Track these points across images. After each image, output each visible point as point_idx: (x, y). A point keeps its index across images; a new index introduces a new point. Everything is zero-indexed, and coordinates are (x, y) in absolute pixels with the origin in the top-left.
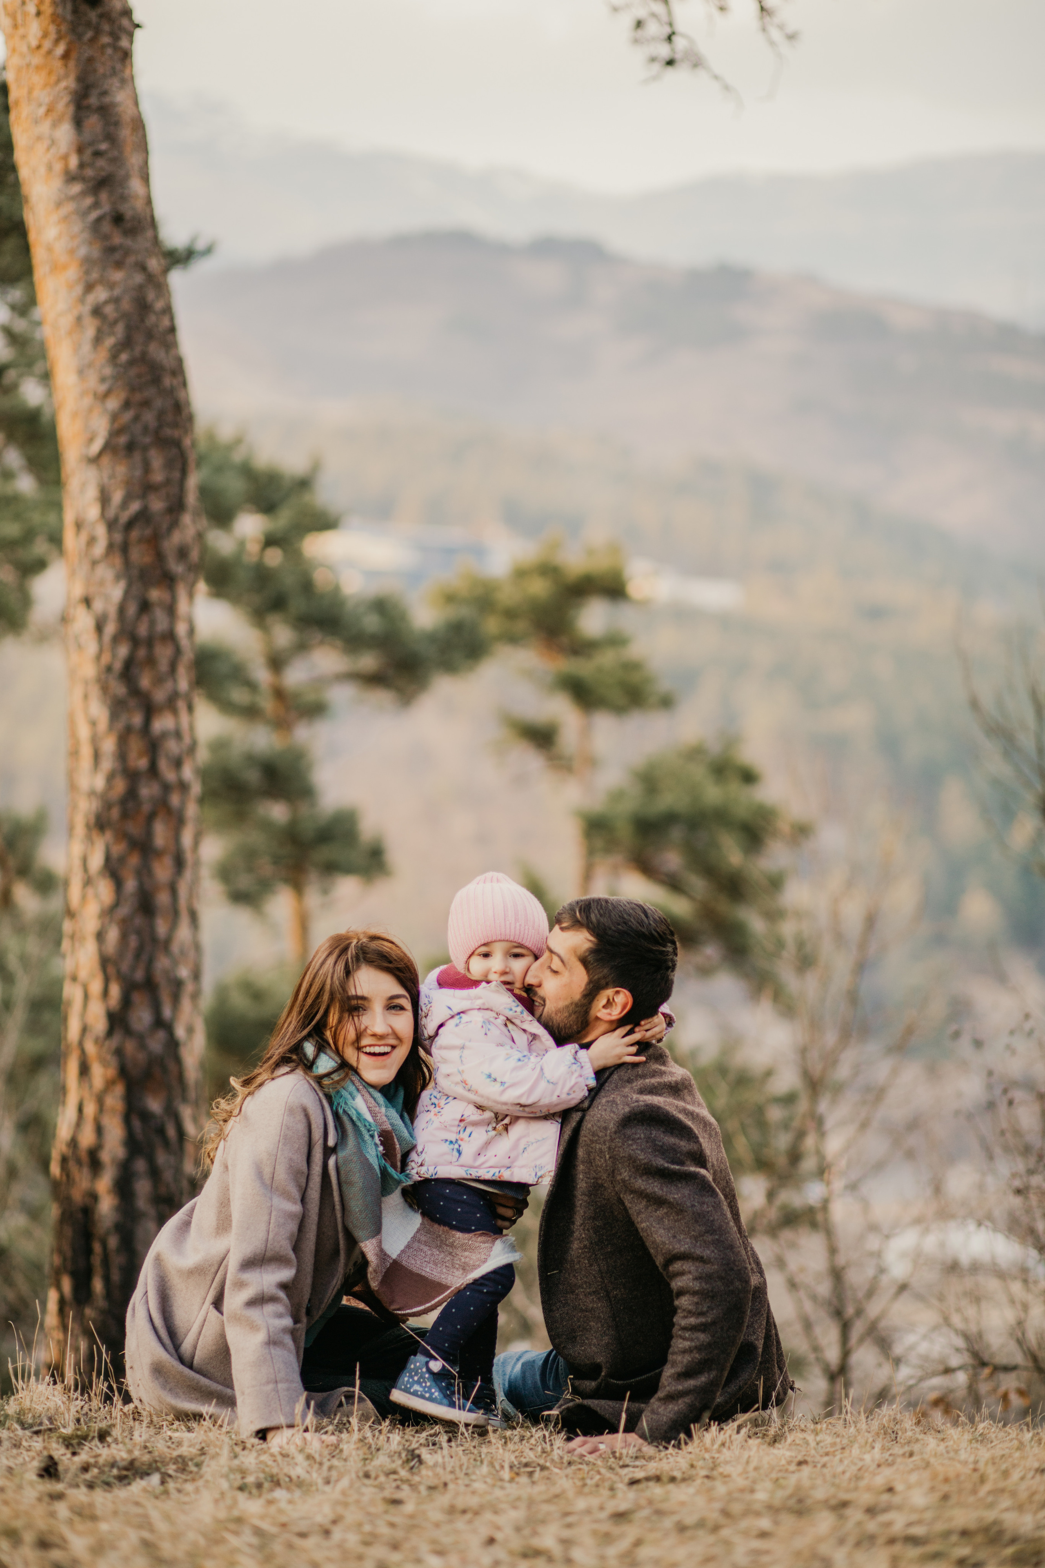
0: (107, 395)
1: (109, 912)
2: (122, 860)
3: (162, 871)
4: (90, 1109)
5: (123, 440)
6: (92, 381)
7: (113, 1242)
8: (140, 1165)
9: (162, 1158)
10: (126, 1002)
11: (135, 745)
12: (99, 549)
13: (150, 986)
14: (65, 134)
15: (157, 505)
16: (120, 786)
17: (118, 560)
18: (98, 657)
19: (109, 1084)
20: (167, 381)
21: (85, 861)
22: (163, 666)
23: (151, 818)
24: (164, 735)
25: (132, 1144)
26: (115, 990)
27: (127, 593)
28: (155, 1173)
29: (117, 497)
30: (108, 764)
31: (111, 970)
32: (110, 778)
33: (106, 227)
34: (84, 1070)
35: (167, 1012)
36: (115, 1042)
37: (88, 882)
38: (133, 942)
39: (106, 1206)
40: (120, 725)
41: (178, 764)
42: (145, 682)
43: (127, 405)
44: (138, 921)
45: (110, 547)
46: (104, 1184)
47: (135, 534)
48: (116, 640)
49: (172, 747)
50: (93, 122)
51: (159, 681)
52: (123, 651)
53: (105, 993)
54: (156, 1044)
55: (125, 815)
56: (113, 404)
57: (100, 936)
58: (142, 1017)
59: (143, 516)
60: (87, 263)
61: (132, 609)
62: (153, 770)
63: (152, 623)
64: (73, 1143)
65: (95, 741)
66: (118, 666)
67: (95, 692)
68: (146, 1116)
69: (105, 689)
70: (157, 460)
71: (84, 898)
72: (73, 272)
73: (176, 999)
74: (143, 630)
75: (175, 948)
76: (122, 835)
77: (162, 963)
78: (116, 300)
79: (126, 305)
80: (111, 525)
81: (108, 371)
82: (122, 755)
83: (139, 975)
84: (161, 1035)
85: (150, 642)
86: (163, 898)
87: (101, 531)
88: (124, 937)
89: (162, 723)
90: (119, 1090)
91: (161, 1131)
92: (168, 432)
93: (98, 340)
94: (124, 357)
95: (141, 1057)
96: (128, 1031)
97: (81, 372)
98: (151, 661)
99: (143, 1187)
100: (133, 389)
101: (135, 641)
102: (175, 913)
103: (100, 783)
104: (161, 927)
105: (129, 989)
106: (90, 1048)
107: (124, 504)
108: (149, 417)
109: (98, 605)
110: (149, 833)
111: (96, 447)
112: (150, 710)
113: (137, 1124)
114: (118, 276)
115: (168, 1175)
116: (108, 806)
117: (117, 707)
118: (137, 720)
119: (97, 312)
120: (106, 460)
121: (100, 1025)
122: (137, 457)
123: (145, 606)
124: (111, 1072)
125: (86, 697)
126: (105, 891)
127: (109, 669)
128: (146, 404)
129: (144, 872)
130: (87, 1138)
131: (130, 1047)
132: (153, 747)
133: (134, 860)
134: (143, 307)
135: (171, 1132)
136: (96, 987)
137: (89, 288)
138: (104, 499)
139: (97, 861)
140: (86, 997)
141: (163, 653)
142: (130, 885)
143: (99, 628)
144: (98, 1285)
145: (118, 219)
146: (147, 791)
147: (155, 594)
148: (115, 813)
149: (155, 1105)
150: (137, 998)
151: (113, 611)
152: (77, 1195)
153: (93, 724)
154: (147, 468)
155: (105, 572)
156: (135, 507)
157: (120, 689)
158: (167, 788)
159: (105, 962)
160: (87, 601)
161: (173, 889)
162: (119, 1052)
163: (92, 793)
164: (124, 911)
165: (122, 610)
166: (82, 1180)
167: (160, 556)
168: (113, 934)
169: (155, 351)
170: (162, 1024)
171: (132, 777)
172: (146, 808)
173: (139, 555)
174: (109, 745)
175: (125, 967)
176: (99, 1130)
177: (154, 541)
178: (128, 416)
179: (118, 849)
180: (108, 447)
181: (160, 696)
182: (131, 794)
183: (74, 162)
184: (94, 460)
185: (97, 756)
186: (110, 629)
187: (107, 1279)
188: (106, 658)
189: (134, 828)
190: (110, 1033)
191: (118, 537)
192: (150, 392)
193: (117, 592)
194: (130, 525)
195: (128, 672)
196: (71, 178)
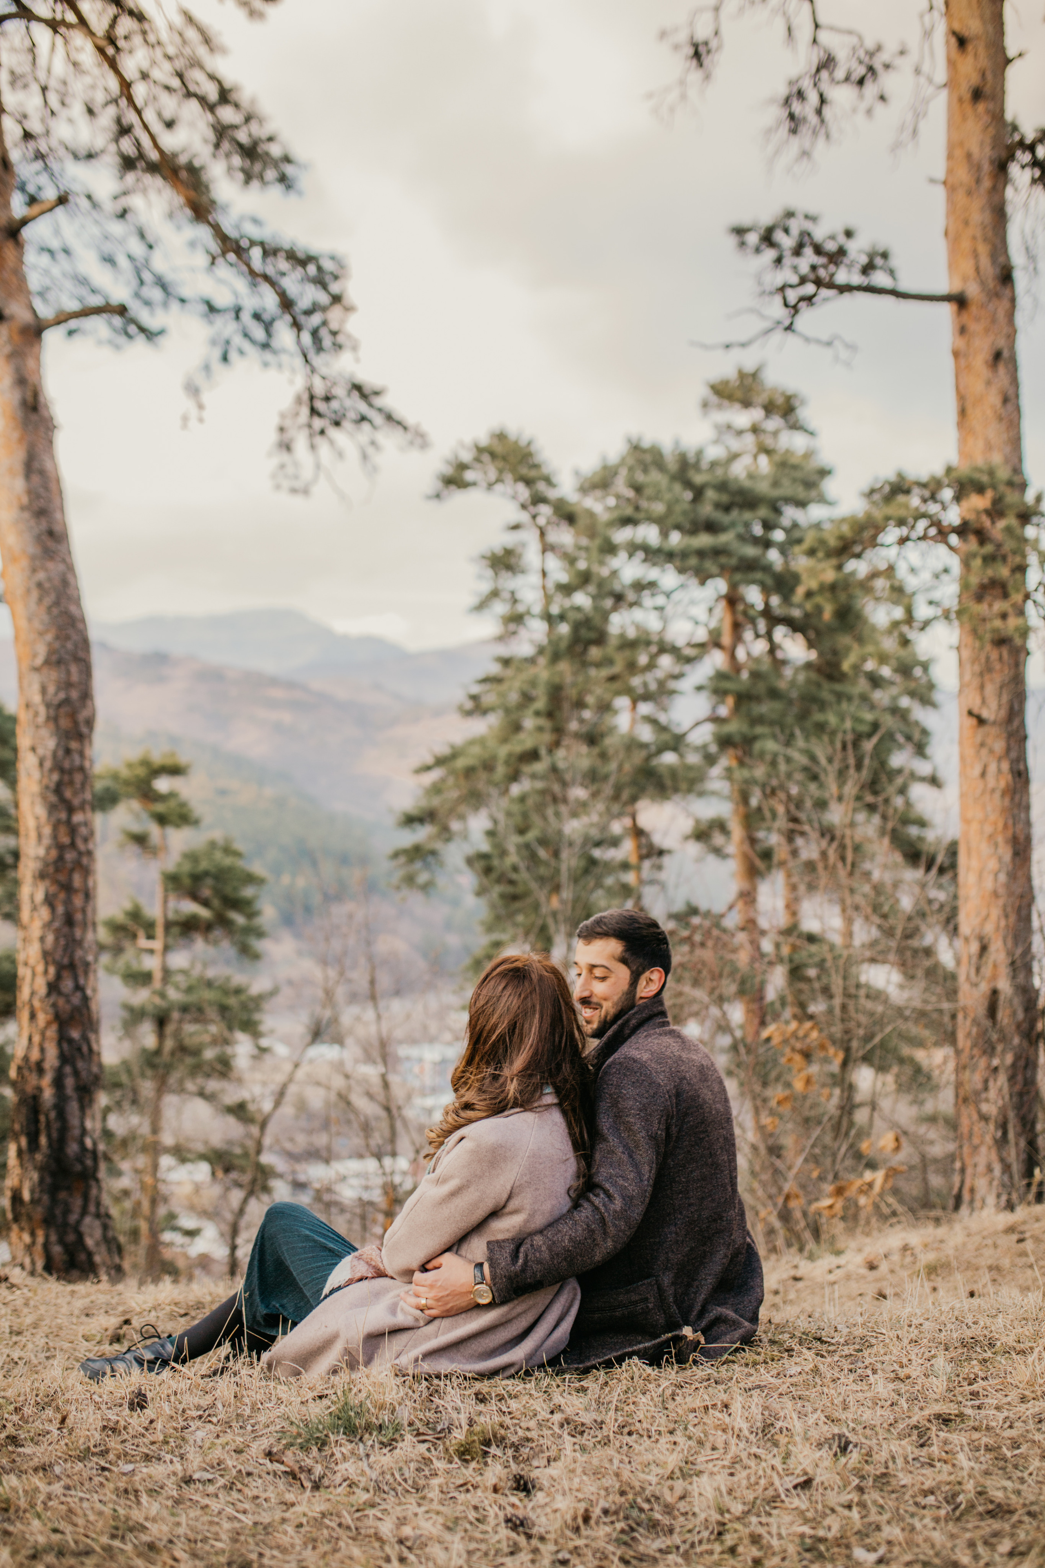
0: (46, 631)
1: (47, 926)
2: (55, 895)
3: (78, 901)
4: (37, 1039)
5: (54, 658)
6: (37, 625)
7: (53, 1115)
8: (68, 1069)
9: (80, 1064)
10: (58, 977)
11: (63, 830)
12: (41, 719)
13: (72, 966)
14: (19, 484)
15: (74, 694)
16: (54, 853)
17: (52, 725)
18: (41, 782)
19: (49, 1024)
20: (80, 626)
21: (32, 897)
22: (78, 786)
23: (72, 871)
24: (79, 824)
25: (64, 1058)
26: (52, 970)
27: (58, 745)
28: (76, 1073)
29: (51, 689)
30: (47, 841)
31: (50, 959)
32: (48, 849)
33: (45, 537)
34: (33, 1016)
35: (82, 981)
36: (52, 999)
37: (34, 909)
38: (62, 942)
39: (48, 1094)
40: (53, 819)
41: (86, 840)
42: (68, 794)
43: (57, 638)
44: (66, 930)
45: (48, 718)
46: (47, 1081)
47: (62, 711)
48: (51, 770)
49: (83, 831)
50: (36, 479)
51: (75, 793)
52: (55, 777)
53: (46, 972)
54: (76, 1000)
55: (57, 870)
56: (49, 637)
57: (42, 939)
58: (67, 985)
59: (67, 701)
60: (33, 558)
61: (60, 753)
62: (73, 845)
63: (73, 761)
64: (26, 1058)
65: (38, 829)
66: (52, 785)
67: (38, 800)
68: (70, 1041)
69: (44, 798)
70: (74, 669)
71: (32, 918)
72: (24, 563)
73: (86, 973)
74: (67, 765)
75: (86, 945)
76: (56, 882)
77: (79, 953)
78: (49, 579)
79: (57, 582)
80: (48, 706)
81: (46, 618)
82: (55, 836)
83: (66, 961)
84: (79, 994)
85: (70, 772)
86: (78, 917)
87: (42, 710)
88: (57, 939)
89: (78, 818)
90: (54, 1027)
91: (79, 1049)
92: (81, 654)
93: (40, 600)
94: (55, 611)
95: (68, 1008)
96: (60, 993)
97: (30, 620)
98: (71, 783)
99: (69, 1082)
100: (60, 628)
101: (62, 771)
102: (85, 925)
103: (41, 852)
104: (78, 933)
105: (61, 969)
106: (37, 1004)
107: (56, 694)
108: (69, 646)
109: (41, 751)
110: (70, 879)
111: (39, 661)
112: (71, 810)
113: (65, 1046)
114: (50, 565)
115: (84, 1074)
116: (46, 865)
117: (52, 809)
118: (63, 816)
119: (40, 585)
120: (45, 670)
121: (42, 990)
122: (63, 667)
123: (68, 751)
124: (50, 1017)
125: (33, 803)
126: (45, 913)
127: (47, 787)
128: (68, 638)
129: (68, 902)
130: (35, 1055)
131: (61, 1002)
132: (73, 830)
133: (62, 896)
134: (65, 583)
135: (85, 1049)
136: (40, 968)
137: (34, 570)
138: (44, 690)
139: (40, 896)
140: (34, 974)
141: (78, 778)
142: (60, 909)
143: (41, 764)
144: (43, 1140)
145: (51, 533)
146: (70, 856)
147: (74, 745)
148: (51, 870)
149: (75, 1034)
150: (65, 974)
151: (49, 754)
152: (29, 1089)
153: (37, 818)
154: (68, 673)
155: (45, 732)
156: (62, 695)
157: (53, 798)
158: (80, 854)
159: (46, 954)
160: (33, 749)
161: (84, 911)
162: (54, 1005)
163: (37, 858)
164: (57, 924)
165: (55, 754)
166: (33, 1079)
167: (76, 723)
168: (50, 938)
169: (73, 609)
170: (79, 988)
171: (61, 848)
172: (69, 866)
173: (64, 723)
174: (47, 831)
175: (58, 955)
176: (42, 1050)
177: (73, 715)
178: (57, 645)
179: (53, 889)
180: (47, 662)
181: (76, 802)
182: (61, 858)
183: (25, 500)
184: (37, 669)
185: (40, 837)
186: (48, 764)
187: (49, 1136)
188: (45, 781)
189: (62, 877)
190: (49, 994)
191: (52, 712)
192: (71, 632)
193: (51, 743)
194: (59, 706)
195: (58, 790)
196: (23, 508)
